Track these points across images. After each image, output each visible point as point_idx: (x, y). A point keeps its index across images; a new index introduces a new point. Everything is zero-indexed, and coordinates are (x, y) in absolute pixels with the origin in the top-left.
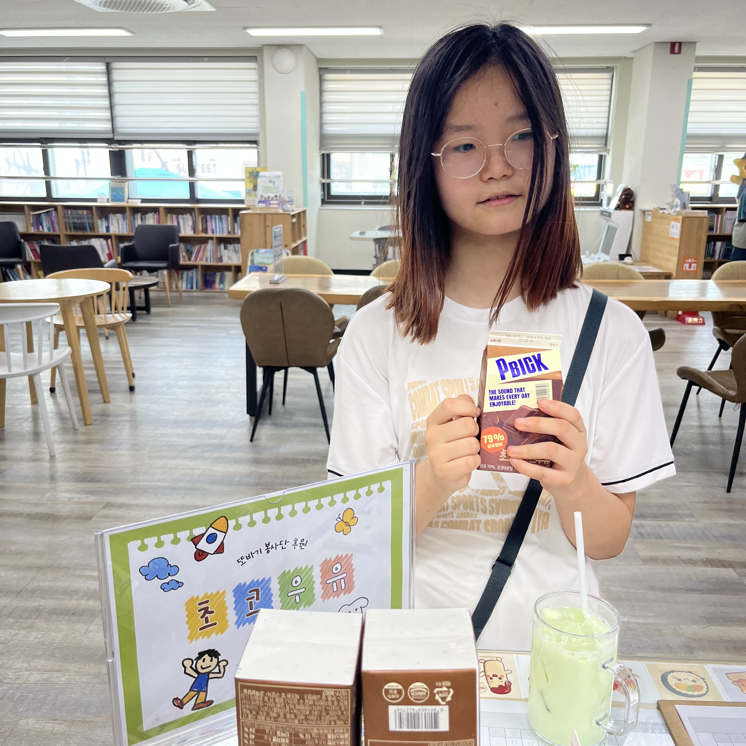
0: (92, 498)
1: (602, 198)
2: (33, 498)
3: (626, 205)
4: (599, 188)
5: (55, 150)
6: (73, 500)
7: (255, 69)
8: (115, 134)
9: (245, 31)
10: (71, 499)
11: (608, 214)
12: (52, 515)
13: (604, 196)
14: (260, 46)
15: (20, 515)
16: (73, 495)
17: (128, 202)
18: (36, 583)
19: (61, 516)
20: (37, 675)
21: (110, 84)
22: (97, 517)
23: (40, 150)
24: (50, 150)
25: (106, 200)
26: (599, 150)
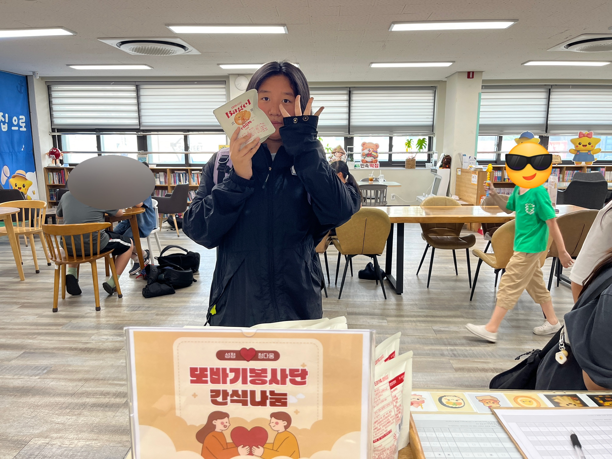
1: (432, 161)
5: (104, 136)
6: (109, 340)
7: (225, 88)
8: (141, 126)
9: (218, 66)
11: (435, 170)
14: (228, 75)
18: (84, 389)
20: (82, 442)
21: (138, 97)
22: (123, 350)
23: (95, 136)
24: (101, 136)
26: (429, 134)
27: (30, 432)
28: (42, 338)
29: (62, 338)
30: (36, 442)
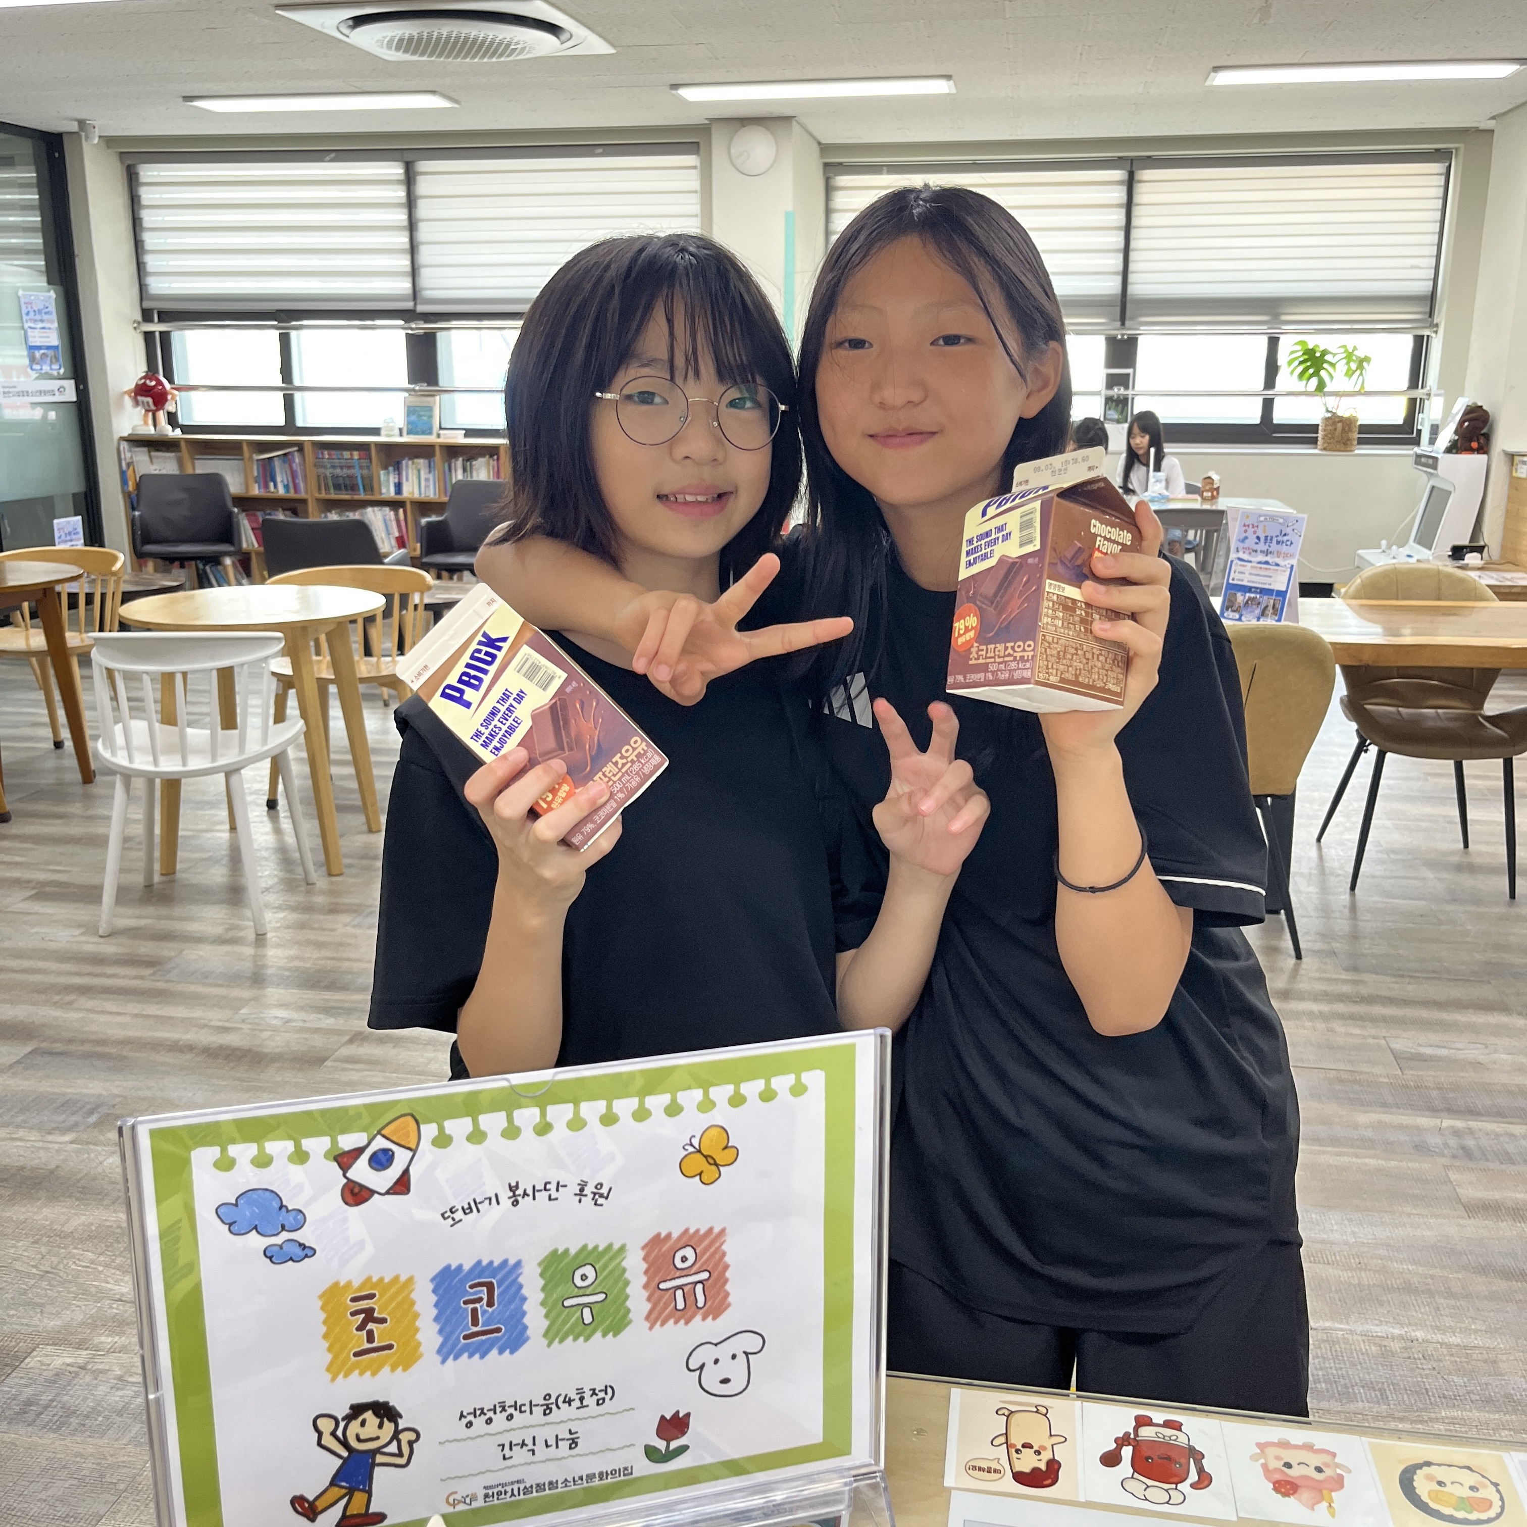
0: (328, 1021)
1: (1419, 427)
2: (216, 1016)
3: (1471, 441)
4: (1414, 407)
5: (304, 333)
6: (294, 1024)
7: (695, 167)
8: (418, 301)
9: (674, 92)
10: (288, 1021)
11: (1430, 461)
12: (249, 1051)
13: (1424, 423)
14: (707, 122)
15: (190, 1048)
16: (294, 1015)
17: (439, 436)
19: (266, 1055)
21: (411, 203)
22: (334, 1061)
23: (274, 335)
24: (293, 334)
25: (397, 432)
26: (1415, 325)
27: (33, 1323)
28: (90, 1004)
29: (152, 1009)
30: (46, 1360)
